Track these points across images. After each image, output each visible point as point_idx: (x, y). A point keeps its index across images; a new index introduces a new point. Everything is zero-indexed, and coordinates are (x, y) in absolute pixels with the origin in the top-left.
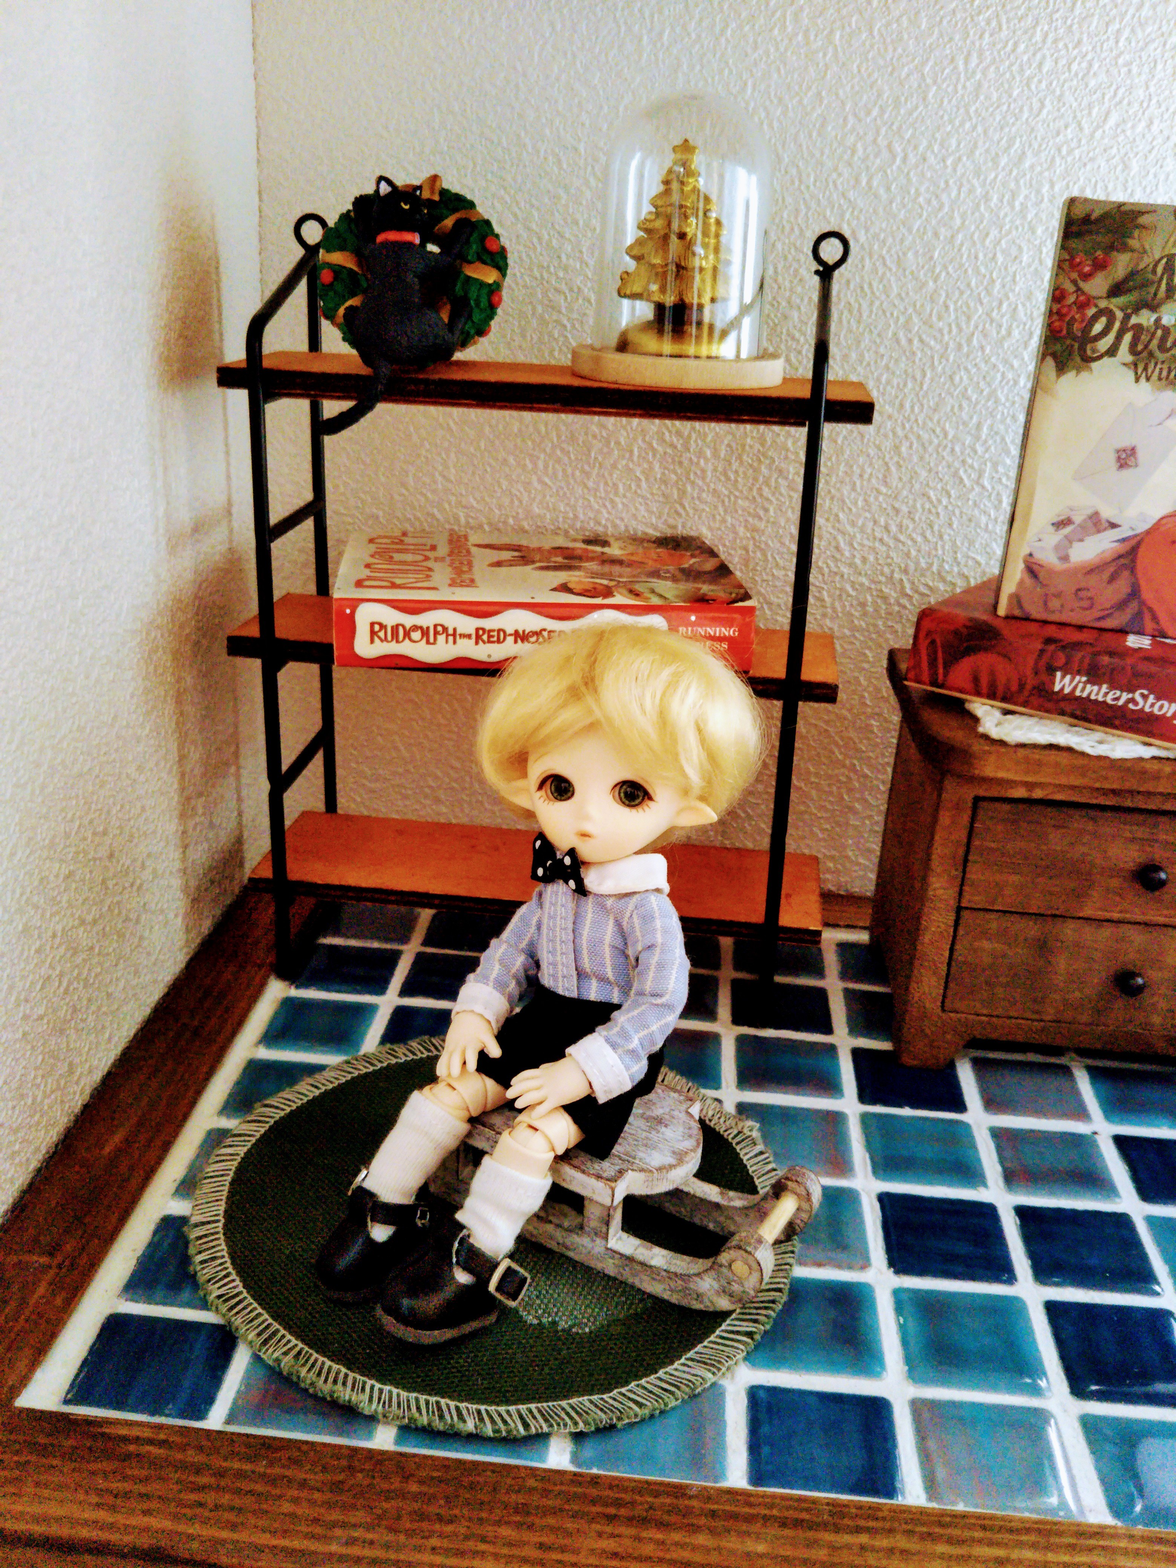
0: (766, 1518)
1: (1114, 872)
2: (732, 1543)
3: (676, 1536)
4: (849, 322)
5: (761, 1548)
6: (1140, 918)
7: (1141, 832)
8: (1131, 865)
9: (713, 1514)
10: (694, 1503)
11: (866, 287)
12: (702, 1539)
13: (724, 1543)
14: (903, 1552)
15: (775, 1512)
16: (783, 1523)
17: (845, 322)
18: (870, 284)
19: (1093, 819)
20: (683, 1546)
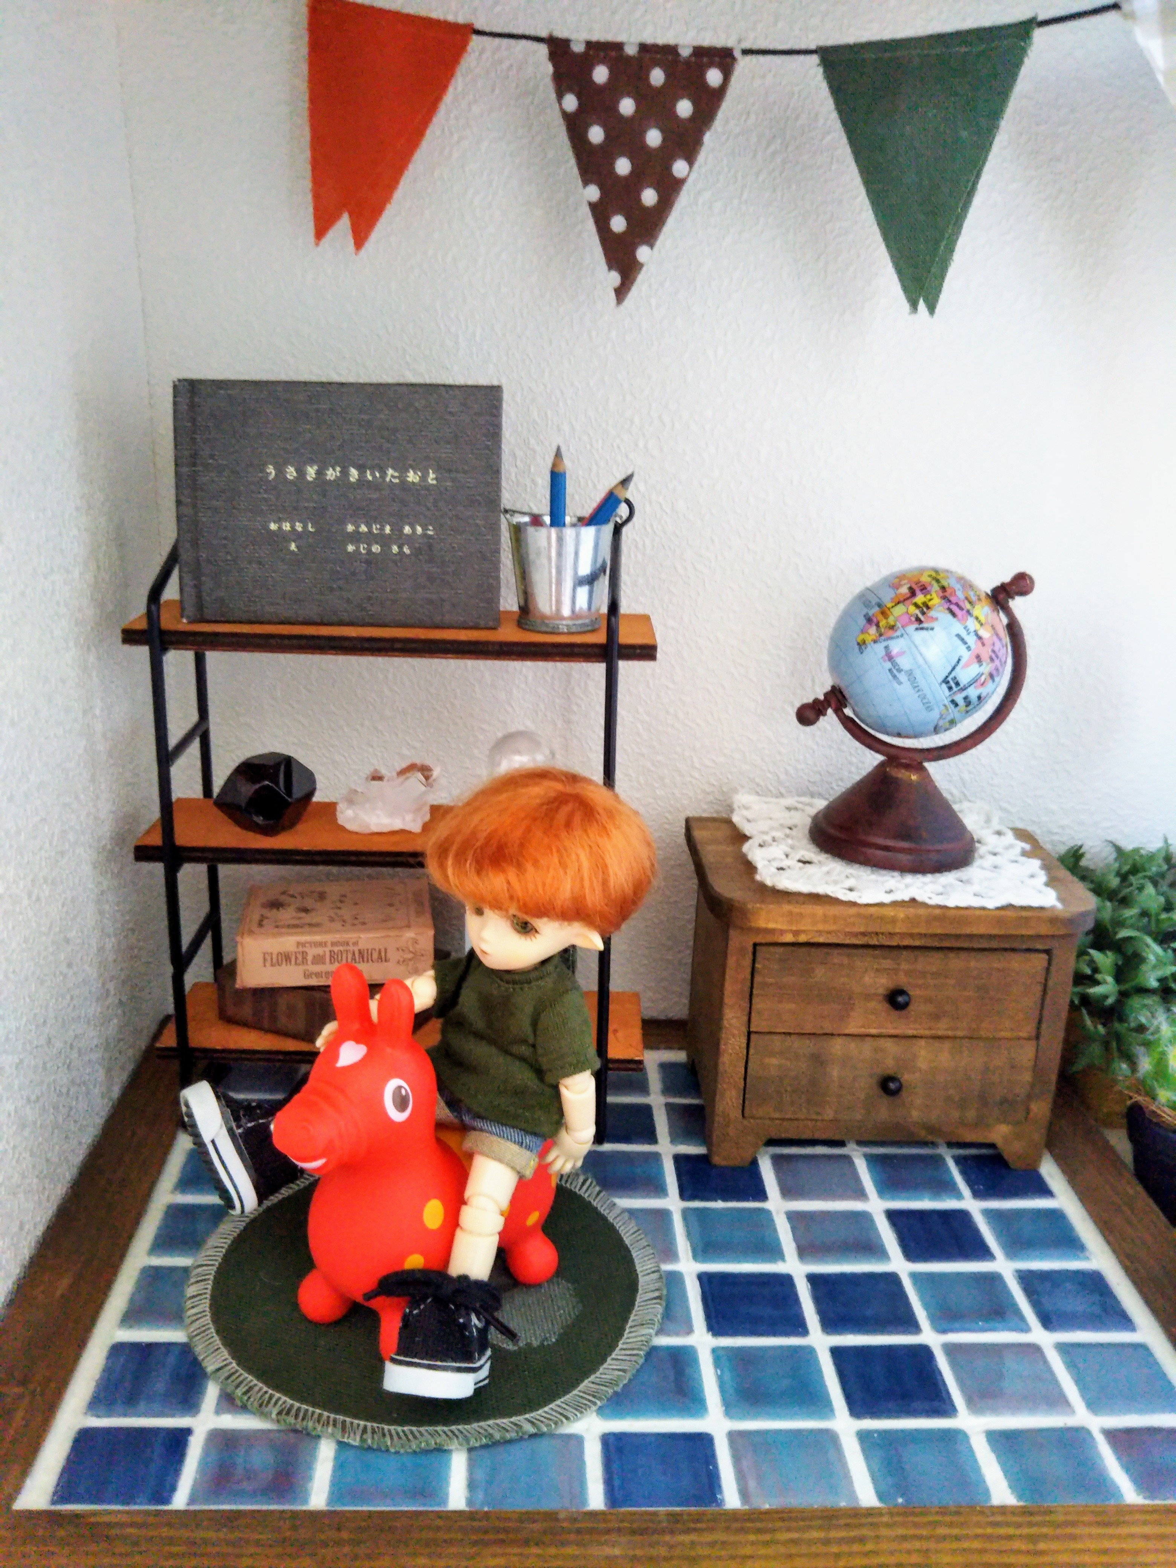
0: (619, 1530)
1: (868, 997)
2: (595, 1551)
3: (552, 1551)
4: (636, 556)
5: (617, 1551)
6: (893, 1032)
7: (887, 963)
8: (881, 991)
9: (579, 1531)
10: (565, 1525)
11: (648, 528)
12: (571, 1550)
13: (589, 1552)
14: (724, 1543)
15: (626, 1525)
16: (633, 1532)
17: (633, 556)
18: (652, 526)
19: (849, 956)
20: (556, 1557)
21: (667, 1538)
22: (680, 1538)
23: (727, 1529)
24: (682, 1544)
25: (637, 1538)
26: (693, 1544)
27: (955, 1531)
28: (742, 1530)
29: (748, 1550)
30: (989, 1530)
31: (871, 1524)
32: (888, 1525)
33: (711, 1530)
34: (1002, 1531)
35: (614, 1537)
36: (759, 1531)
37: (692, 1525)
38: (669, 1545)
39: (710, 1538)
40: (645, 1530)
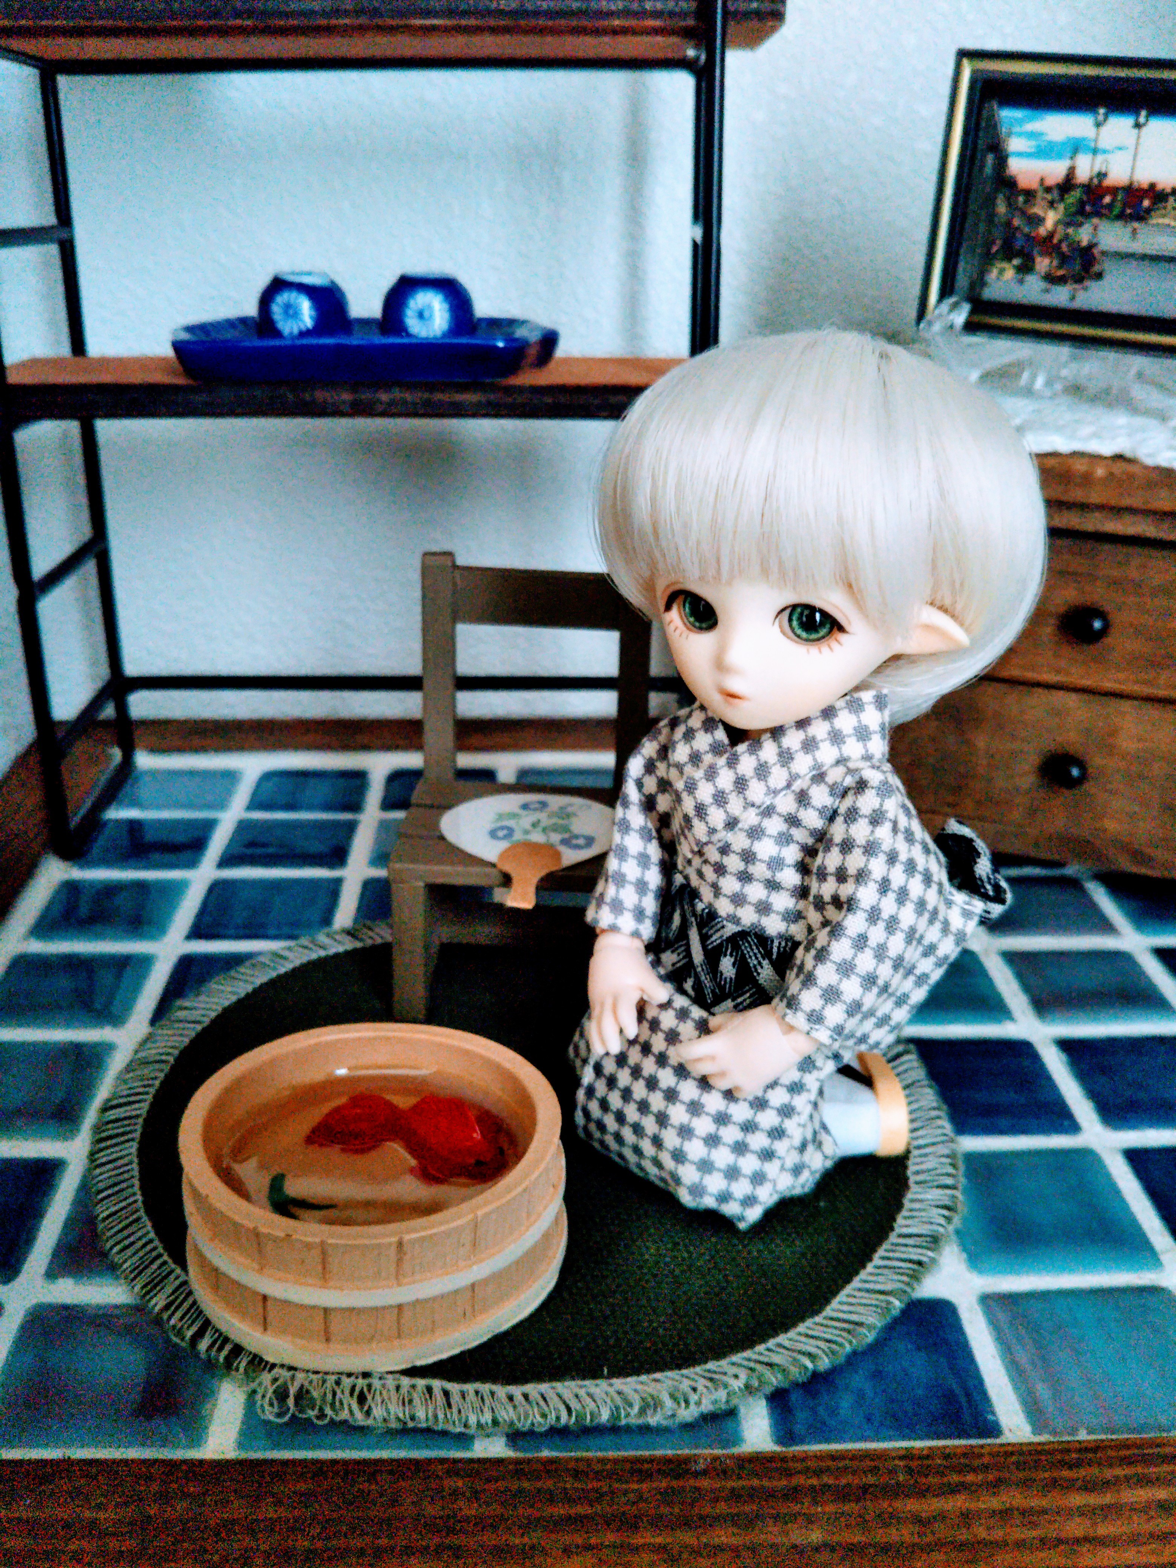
0: (815, 1491)
2: (770, 1535)
3: (686, 1537)
12: (724, 1536)
13: (758, 1538)
14: (1026, 1513)
15: (826, 1480)
21: (912, 1505)
22: (936, 1504)
23: (1026, 1484)
24: (942, 1516)
25: (851, 1507)
26: (966, 1518)
28: (1057, 1485)
29: (1076, 1528)
33: (995, 1486)
35: (805, 1506)
36: (1089, 1487)
37: (955, 1478)
38: (918, 1520)
39: (995, 1503)
40: (865, 1489)
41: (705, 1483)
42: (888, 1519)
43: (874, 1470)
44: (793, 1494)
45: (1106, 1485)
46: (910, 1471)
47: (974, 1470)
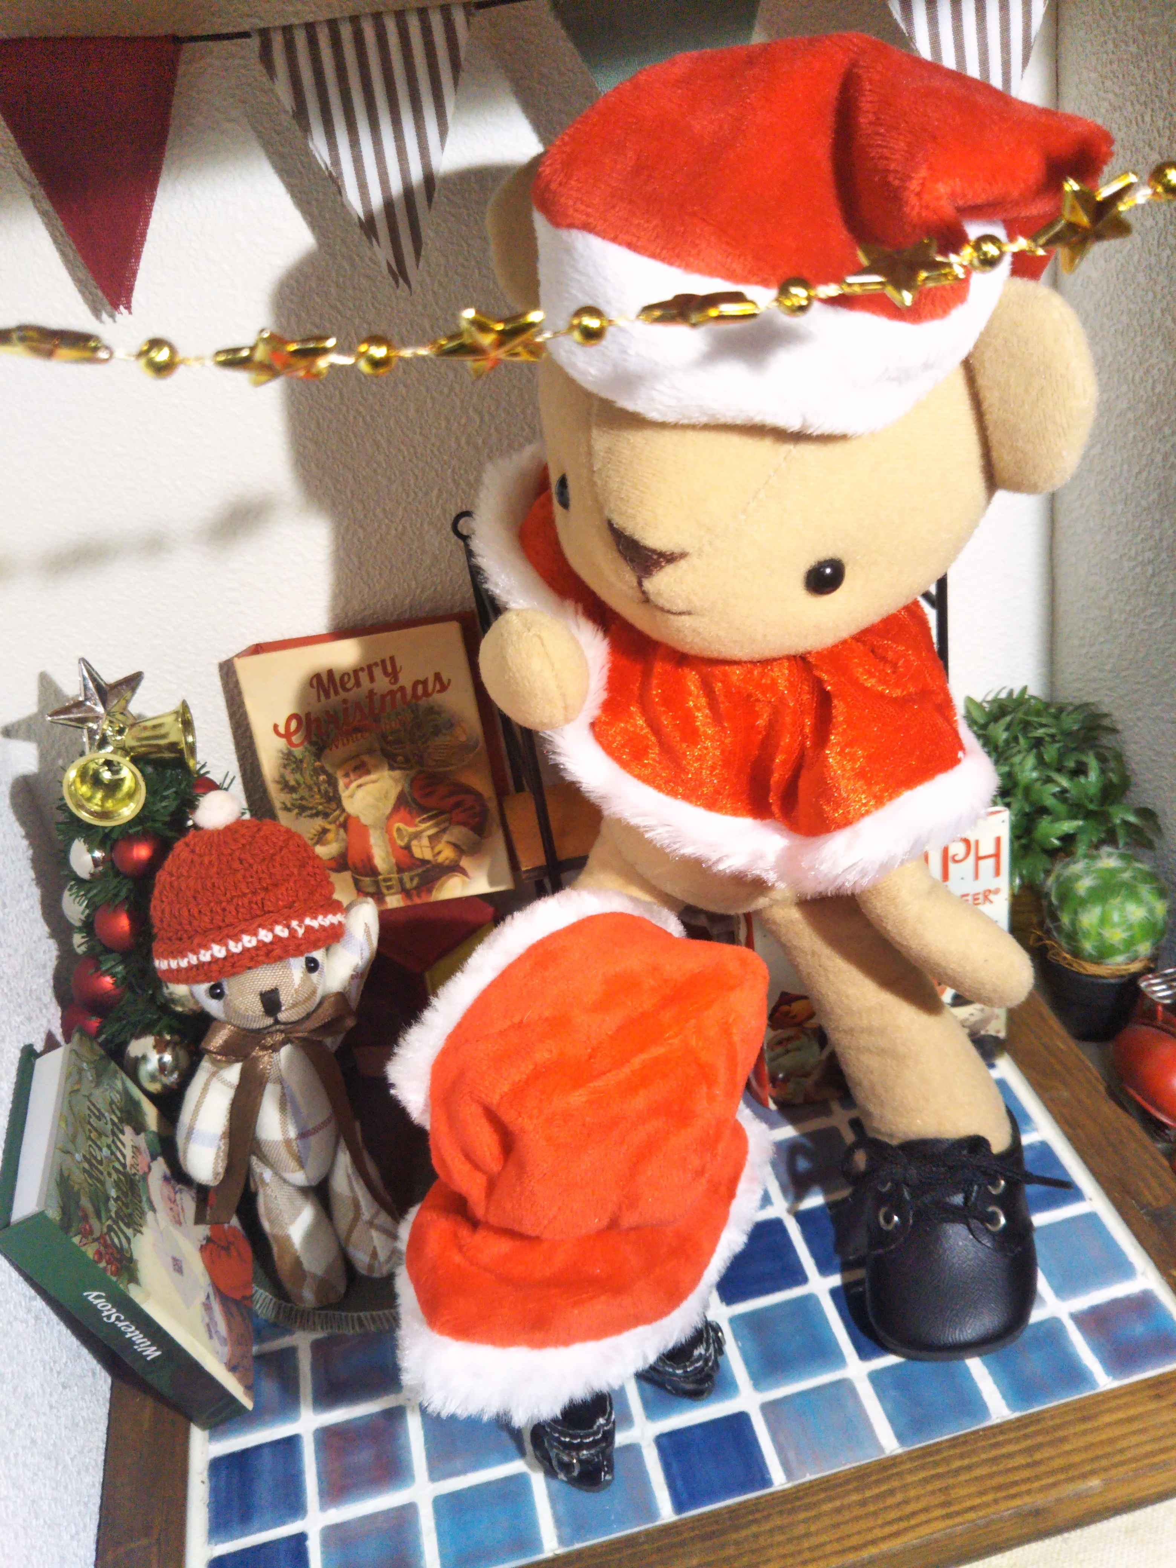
9: (659, 1550)
14: (780, 1528)
16: (704, 1539)
21: (734, 1536)
22: (744, 1533)
23: (781, 1513)
24: (746, 1539)
25: (708, 1544)
26: (756, 1536)
27: (966, 1462)
28: (793, 1511)
29: (801, 1529)
30: (994, 1453)
31: (897, 1474)
32: (911, 1471)
33: (767, 1517)
34: (1004, 1450)
35: (688, 1548)
36: (808, 1507)
37: (751, 1517)
38: (737, 1543)
39: (767, 1526)
40: (713, 1533)
41: (646, 1547)
42: (723, 1546)
43: (717, 1522)
44: (682, 1544)
45: (815, 1504)
46: (730, 1518)
47: (758, 1511)
